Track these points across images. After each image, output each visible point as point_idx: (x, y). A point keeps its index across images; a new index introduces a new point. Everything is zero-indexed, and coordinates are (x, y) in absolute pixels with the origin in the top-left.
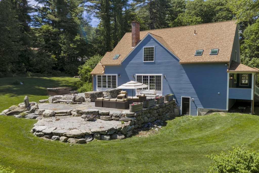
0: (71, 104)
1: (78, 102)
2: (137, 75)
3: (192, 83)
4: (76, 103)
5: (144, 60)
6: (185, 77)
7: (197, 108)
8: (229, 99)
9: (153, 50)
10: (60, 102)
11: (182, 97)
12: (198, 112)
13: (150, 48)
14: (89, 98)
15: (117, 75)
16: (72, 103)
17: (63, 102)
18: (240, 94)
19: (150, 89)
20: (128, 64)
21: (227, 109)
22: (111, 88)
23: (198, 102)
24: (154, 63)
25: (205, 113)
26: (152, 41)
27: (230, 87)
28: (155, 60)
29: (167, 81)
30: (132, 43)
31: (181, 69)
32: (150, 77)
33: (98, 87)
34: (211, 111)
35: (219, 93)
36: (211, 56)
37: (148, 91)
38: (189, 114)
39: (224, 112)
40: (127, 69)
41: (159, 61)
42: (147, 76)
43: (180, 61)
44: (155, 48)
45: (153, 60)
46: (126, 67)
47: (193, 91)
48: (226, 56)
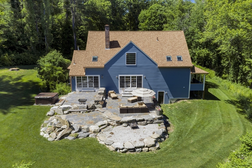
0: (86, 113)
1: (92, 110)
2: (120, 76)
3: (166, 81)
4: (90, 111)
5: (127, 64)
6: (161, 77)
7: (169, 98)
8: (190, 91)
9: (135, 56)
10: (72, 112)
11: (158, 91)
12: (169, 101)
13: (132, 54)
14: (100, 105)
15: (99, 76)
16: (87, 111)
17: (76, 112)
18: (197, 87)
19: (132, 86)
20: (110, 66)
21: (189, 98)
22: (93, 88)
23: (170, 94)
24: (136, 66)
25: (175, 101)
26: (133, 48)
27: (191, 83)
28: (137, 63)
29: (147, 80)
30: (106, 45)
31: (158, 71)
32: (132, 77)
33: (78, 87)
34: (179, 100)
35: (184, 87)
36: (178, 61)
37: (130, 88)
38: (163, 103)
39: (187, 99)
40: (109, 71)
41: (140, 65)
42: (129, 77)
43: (159, 66)
44: (137, 54)
45: (135, 64)
46: (108, 69)
47: (167, 87)
48: (188, 62)
